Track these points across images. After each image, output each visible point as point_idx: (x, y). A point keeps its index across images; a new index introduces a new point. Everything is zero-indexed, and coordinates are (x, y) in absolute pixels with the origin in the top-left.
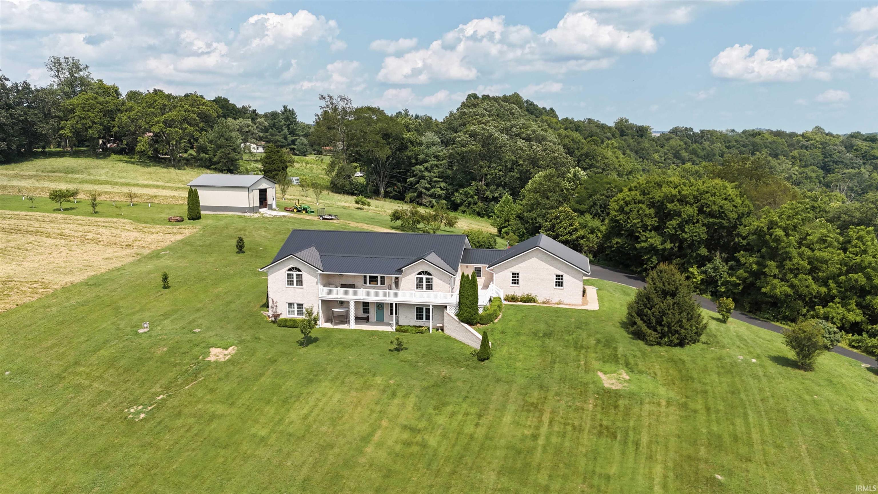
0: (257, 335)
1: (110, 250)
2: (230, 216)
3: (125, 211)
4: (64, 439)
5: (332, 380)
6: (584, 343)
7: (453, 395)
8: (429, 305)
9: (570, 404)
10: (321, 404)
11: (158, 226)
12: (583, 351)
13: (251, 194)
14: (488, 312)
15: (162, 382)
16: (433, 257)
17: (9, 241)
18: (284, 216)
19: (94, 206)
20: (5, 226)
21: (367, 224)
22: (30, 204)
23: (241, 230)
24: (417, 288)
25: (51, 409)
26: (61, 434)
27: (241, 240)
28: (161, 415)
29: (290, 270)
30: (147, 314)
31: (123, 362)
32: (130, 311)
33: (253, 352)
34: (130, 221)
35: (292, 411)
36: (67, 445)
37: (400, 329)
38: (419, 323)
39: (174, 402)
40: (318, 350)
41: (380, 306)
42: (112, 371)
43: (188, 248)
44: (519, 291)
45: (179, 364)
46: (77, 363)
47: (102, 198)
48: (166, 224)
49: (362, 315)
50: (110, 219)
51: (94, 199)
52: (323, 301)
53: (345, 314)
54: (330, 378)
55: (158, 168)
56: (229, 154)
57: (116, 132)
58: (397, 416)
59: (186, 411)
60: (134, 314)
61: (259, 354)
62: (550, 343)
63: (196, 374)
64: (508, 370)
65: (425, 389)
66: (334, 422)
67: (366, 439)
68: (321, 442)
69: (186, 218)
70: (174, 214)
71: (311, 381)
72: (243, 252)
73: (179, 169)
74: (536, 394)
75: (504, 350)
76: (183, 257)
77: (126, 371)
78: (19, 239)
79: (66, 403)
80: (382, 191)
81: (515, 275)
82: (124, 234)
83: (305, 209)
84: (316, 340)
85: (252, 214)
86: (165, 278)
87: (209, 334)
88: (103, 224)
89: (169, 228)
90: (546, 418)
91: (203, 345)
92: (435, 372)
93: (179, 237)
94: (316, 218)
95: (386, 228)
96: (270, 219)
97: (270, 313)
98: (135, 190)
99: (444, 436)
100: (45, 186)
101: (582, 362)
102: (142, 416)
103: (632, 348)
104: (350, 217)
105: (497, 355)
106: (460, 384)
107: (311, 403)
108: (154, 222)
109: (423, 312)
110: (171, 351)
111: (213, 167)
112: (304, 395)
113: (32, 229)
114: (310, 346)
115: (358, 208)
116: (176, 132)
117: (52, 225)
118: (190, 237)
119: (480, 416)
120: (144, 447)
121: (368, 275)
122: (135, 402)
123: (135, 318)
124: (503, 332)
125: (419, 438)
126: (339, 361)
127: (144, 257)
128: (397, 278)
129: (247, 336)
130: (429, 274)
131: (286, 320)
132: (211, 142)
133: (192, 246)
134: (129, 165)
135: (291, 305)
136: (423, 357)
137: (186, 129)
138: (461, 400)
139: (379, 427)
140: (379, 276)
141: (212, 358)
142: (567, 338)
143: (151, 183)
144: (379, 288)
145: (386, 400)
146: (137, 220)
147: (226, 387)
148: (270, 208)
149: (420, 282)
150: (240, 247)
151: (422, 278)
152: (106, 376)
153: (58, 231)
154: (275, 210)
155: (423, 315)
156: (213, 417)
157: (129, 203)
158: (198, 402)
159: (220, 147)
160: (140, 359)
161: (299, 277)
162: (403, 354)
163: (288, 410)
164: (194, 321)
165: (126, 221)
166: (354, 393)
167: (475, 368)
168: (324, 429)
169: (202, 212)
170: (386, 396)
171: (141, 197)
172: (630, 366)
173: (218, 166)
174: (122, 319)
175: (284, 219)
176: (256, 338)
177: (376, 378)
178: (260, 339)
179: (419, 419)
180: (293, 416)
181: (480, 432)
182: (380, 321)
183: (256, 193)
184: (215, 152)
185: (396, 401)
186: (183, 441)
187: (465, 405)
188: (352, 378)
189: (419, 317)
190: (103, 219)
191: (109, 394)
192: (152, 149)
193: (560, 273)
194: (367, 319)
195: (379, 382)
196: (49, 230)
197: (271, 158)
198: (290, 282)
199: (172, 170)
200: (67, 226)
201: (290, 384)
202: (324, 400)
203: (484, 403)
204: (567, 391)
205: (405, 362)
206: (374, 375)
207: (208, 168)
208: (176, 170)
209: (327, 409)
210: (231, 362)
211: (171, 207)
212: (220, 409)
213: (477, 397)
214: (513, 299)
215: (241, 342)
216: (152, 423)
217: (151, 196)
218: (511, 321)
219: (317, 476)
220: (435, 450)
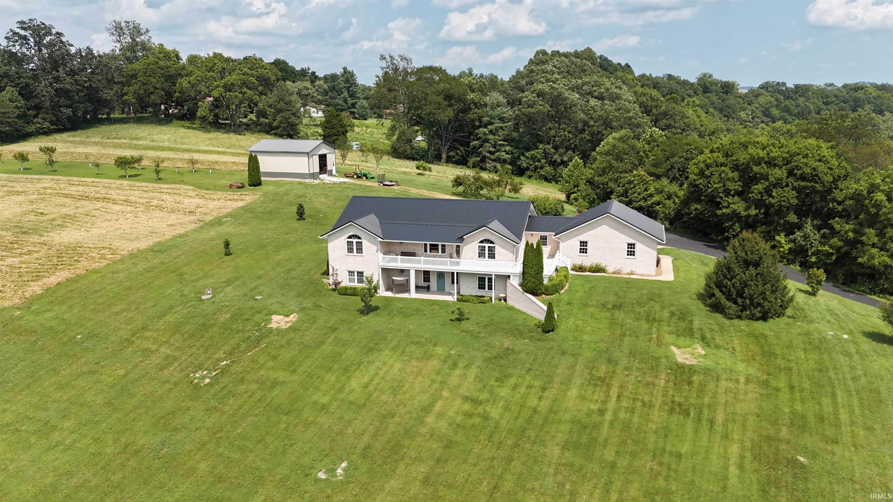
0: (318, 303)
1: (173, 217)
2: (290, 183)
3: (187, 178)
4: (133, 402)
5: (392, 349)
6: (657, 316)
7: (516, 367)
8: (492, 275)
9: (640, 379)
10: (381, 373)
11: (220, 193)
12: (655, 324)
13: (311, 160)
14: (554, 282)
15: (225, 348)
16: (495, 224)
17: (77, 208)
18: (345, 183)
19: (157, 172)
20: (76, 193)
21: (429, 190)
22: (96, 170)
23: (301, 197)
24: (479, 257)
25: (121, 372)
26: (131, 396)
27: (301, 207)
28: (225, 380)
29: (350, 237)
30: (210, 281)
31: (188, 327)
32: (194, 278)
33: (314, 320)
34: (192, 187)
35: (353, 379)
36: (137, 407)
37: (462, 299)
38: (481, 293)
39: (237, 368)
40: (378, 319)
41: (441, 275)
42: (178, 336)
43: (249, 215)
44: (587, 261)
45: (242, 331)
46: (144, 328)
47: (165, 164)
48: (228, 191)
49: (422, 283)
50: (173, 186)
51: (158, 166)
52: (383, 269)
53: (405, 282)
54: (390, 347)
55: (219, 133)
56: (289, 118)
57: (178, 98)
58: (459, 387)
59: (249, 377)
60: (197, 280)
61: (320, 322)
62: (620, 315)
63: (258, 341)
64: (574, 343)
65: (487, 360)
66: (394, 392)
67: (427, 409)
68: (382, 411)
69: (246, 184)
70: (235, 181)
71: (371, 350)
72: (304, 219)
73: (239, 134)
74: (603, 368)
75: (571, 322)
76: (244, 224)
77: (192, 336)
78: (88, 206)
79: (135, 367)
80: (444, 156)
81: (584, 244)
82: (187, 201)
83: (365, 175)
84: (376, 308)
85: (312, 181)
86: (227, 245)
87: (270, 301)
88: (167, 191)
89: (230, 195)
90: (614, 393)
91: (265, 312)
92: (497, 343)
93: (240, 204)
94: (376, 184)
95: (447, 194)
96: (330, 186)
97: (331, 281)
98: (196, 156)
99: (506, 408)
100: (111, 152)
101: (654, 336)
102: (207, 381)
103: (709, 321)
104: (411, 183)
105: (562, 327)
106: (523, 356)
107: (372, 372)
108: (216, 188)
109: (485, 282)
110: (234, 318)
111: (273, 132)
112: (365, 363)
113: (99, 195)
114: (371, 315)
115: (420, 174)
116: (236, 96)
117: (118, 192)
118: (251, 203)
119: (544, 389)
120: (210, 410)
121: (428, 243)
122: (200, 367)
123: (199, 284)
124: (569, 304)
125: (480, 409)
126: (400, 330)
127: (207, 224)
128: (458, 247)
129: (308, 304)
130: (492, 242)
131: (346, 288)
132: (270, 106)
133: (252, 212)
134: (191, 131)
135: (351, 273)
136: (485, 328)
137: (245, 93)
138: (524, 372)
139: (441, 397)
140: (440, 244)
141: (274, 325)
142: (638, 310)
143: (212, 148)
144: (440, 257)
145: (447, 371)
146: (199, 186)
147: (287, 355)
148: (330, 174)
149: (482, 250)
150: (301, 214)
151: (485, 247)
152: (172, 341)
153: (124, 198)
154: (335, 176)
155: (485, 285)
156: (275, 384)
157: (190, 169)
158: (261, 368)
159: (280, 111)
160: (204, 325)
161: (359, 244)
162: (464, 324)
163: (349, 378)
164: (255, 288)
165: (188, 187)
166: (414, 363)
167: (539, 340)
168: (384, 398)
169: (262, 179)
170: (447, 366)
171: (202, 163)
172: (706, 341)
173: (278, 131)
174: (186, 285)
175: (344, 186)
176: (317, 306)
177: (437, 348)
178: (321, 307)
179: (480, 391)
180: (354, 384)
181: (544, 405)
182: (441, 290)
183: (316, 159)
184: (275, 116)
185: (457, 372)
186: (246, 407)
187: (528, 378)
188: (413, 348)
189: (481, 287)
190: (166, 186)
191: (175, 359)
192: (212, 114)
193: (632, 241)
194: (428, 288)
195: (440, 352)
196: (116, 197)
197: (330, 122)
198: (350, 250)
199: (232, 136)
200: (132, 192)
201: (351, 352)
202: (385, 369)
203: (548, 376)
204: (637, 365)
205: (466, 332)
206: (435, 345)
207: (268, 133)
208: (237, 136)
209: (388, 378)
210: (293, 329)
211: (232, 173)
212: (282, 376)
213: (541, 369)
214: (581, 269)
215: (302, 310)
216: (217, 388)
217: (212, 162)
218: (578, 292)
219: (378, 445)
220: (497, 423)
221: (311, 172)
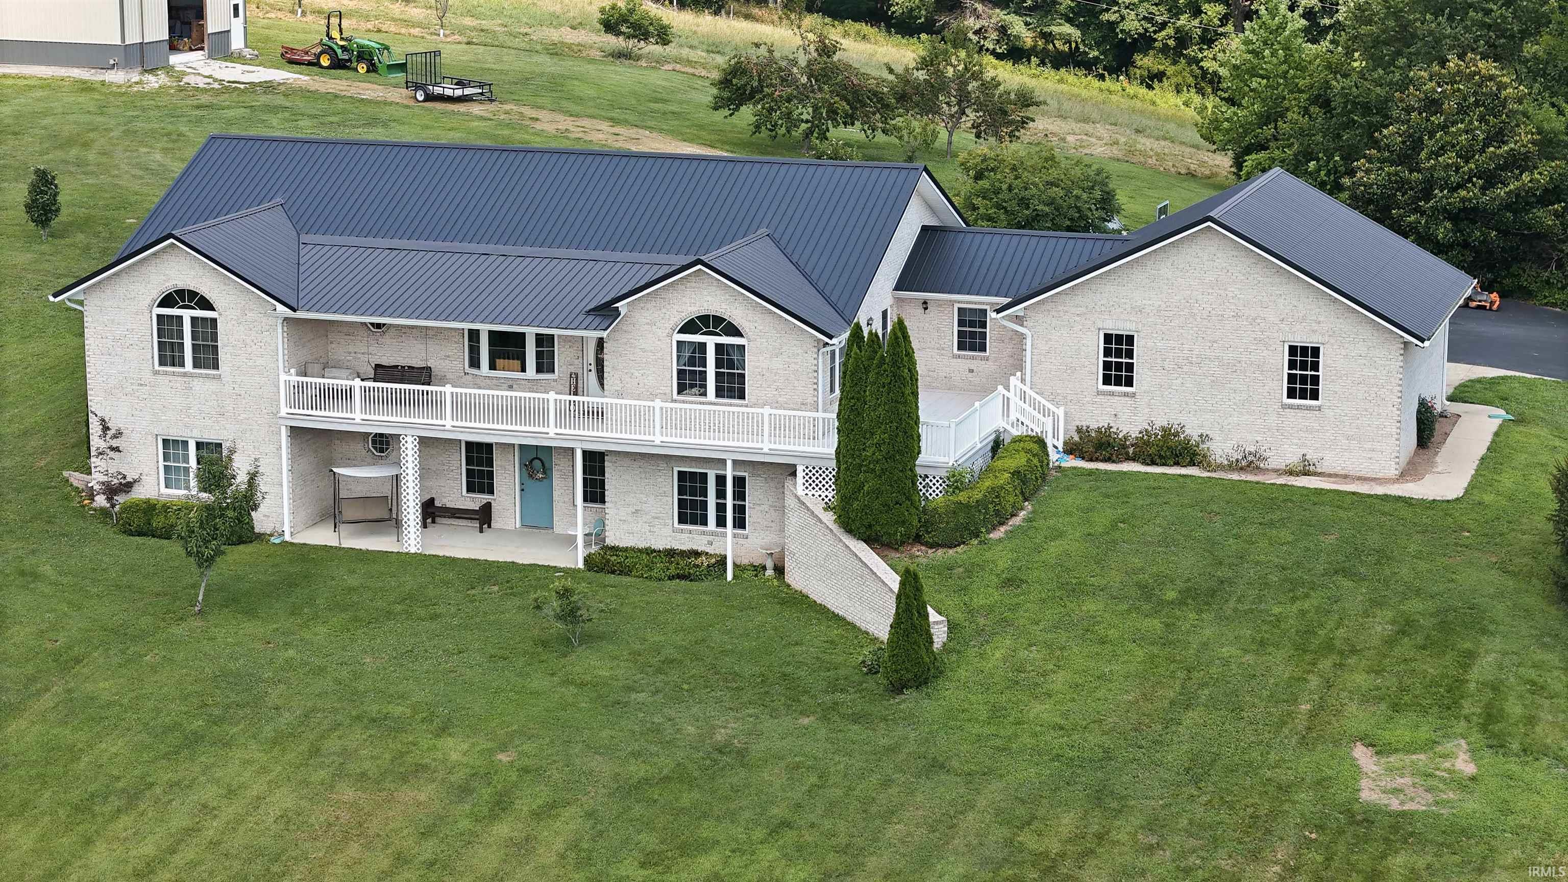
0: (29, 562)
5: (274, 742)
6: (1341, 632)
7: (732, 815)
8: (723, 462)
9: (1194, 860)
10: (212, 828)
12: (1326, 664)
14: (962, 497)
18: (269, 87)
24: (681, 389)
27: (49, 183)
29: (168, 300)
35: (101, 846)
37: (609, 562)
38: (690, 537)
41: (537, 463)
44: (1127, 414)
49: (459, 495)
52: (295, 432)
53: (386, 491)
54: (268, 731)
62: (1198, 629)
64: (987, 731)
71: (194, 740)
72: (49, 233)
74: (1067, 821)
75: (997, 654)
81: (1120, 344)
84: (254, 588)
85: (135, 77)
92: (691, 729)
94: (399, 95)
97: (96, 479)
101: (1305, 707)
103: (1540, 656)
105: (962, 673)
106: (773, 776)
107: (179, 820)
112: (158, 790)
114: (224, 612)
115: (621, 55)
121: (484, 328)
124: (1010, 582)
126: (321, 671)
128: (600, 343)
130: (733, 330)
131: (149, 508)
135: (173, 446)
136: (659, 671)
138: (759, 833)
140: (530, 332)
142: (1276, 610)
144: (533, 385)
145: (465, 824)
148: (220, 48)
149: (692, 362)
151: (703, 346)
155: (704, 505)
161: (206, 330)
162: (585, 657)
163: (88, 842)
166: (347, 793)
167: (856, 719)
170: (467, 807)
172: (1496, 728)
176: (22, 573)
177: (450, 742)
178: (36, 576)
180: (102, 861)
182: (532, 521)
185: (503, 829)
188: (357, 735)
189: (690, 512)
194: (484, 518)
195: (454, 756)
198: (170, 353)
201: (113, 747)
202: (229, 812)
203: (844, 850)
204: (1200, 812)
205: (582, 685)
206: (443, 730)
209: (236, 842)
213: (827, 824)
214: (1104, 446)
218: (1061, 535)
221: (133, 38)
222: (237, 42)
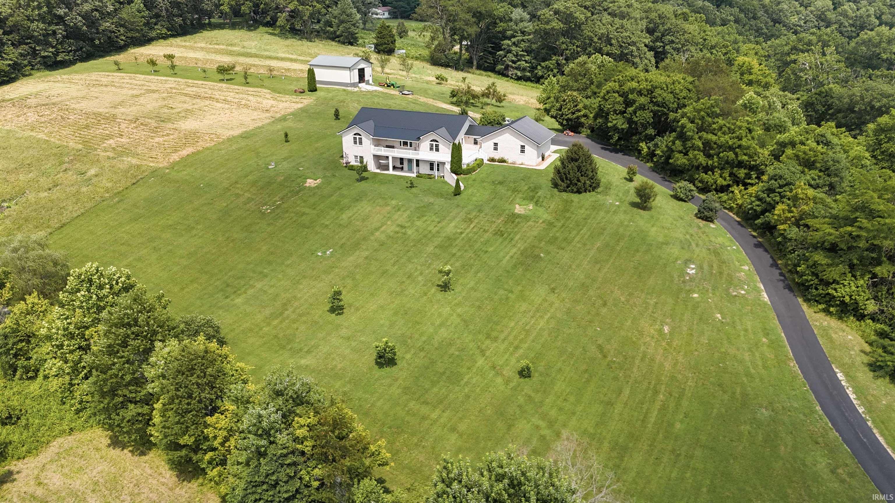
1: (256, 113)
2: (338, 90)
3: (267, 83)
4: (232, 218)
5: (369, 200)
6: (520, 189)
7: (430, 212)
8: (436, 162)
9: (490, 219)
10: (359, 212)
11: (287, 96)
12: (516, 193)
13: (352, 73)
14: (468, 168)
15: (279, 195)
16: (443, 130)
17: (194, 104)
18: (376, 91)
19: (246, 78)
20: (190, 93)
21: (434, 99)
22: (203, 75)
23: (340, 102)
24: (430, 150)
25: (225, 204)
26: (230, 216)
27: (337, 111)
28: (278, 211)
29: (355, 134)
30: (274, 157)
31: (260, 183)
32: (265, 155)
33: (330, 183)
34: (269, 91)
36: (233, 221)
37: (419, 176)
38: (431, 172)
39: (285, 205)
40: (367, 184)
41: (410, 161)
42: (254, 188)
43: (305, 114)
44: (497, 155)
45: (290, 187)
46: (236, 182)
47: (252, 70)
48: (293, 95)
49: (398, 165)
50: (256, 89)
51: (246, 73)
52: (374, 155)
53: (386, 164)
55: (294, 40)
56: (350, 28)
57: (263, 9)
58: (396, 220)
59: (291, 210)
60: (267, 157)
61: (333, 184)
62: (500, 188)
63: (298, 192)
65: (418, 208)
66: (364, 220)
67: (377, 229)
68: (355, 229)
69: (306, 90)
70: (299, 86)
71: (357, 200)
72: (339, 119)
73: (311, 41)
74: (474, 214)
75: (470, 190)
76: (300, 121)
77: (262, 188)
78: (201, 103)
79: (231, 203)
80: (475, 63)
81: (496, 144)
82: (265, 102)
83: (393, 85)
84: (367, 178)
85: (353, 88)
86: (286, 135)
87: (307, 171)
88: (252, 93)
89: (294, 98)
90: (472, 226)
91: (303, 177)
92: (426, 200)
93: (300, 106)
94: (398, 93)
95: (446, 103)
96: (366, 92)
97: (344, 161)
98: (274, 63)
99: (417, 230)
100: (213, 58)
101: (511, 199)
102: (269, 211)
103: (548, 193)
104: (425, 92)
105: (465, 193)
106: (436, 207)
107: (355, 211)
108: (285, 92)
109: (433, 165)
110: (285, 180)
111: (337, 39)
112: (352, 207)
113: (207, 95)
114: (363, 182)
115: (438, 84)
116: (307, 9)
117: (220, 93)
118: (307, 106)
119: (439, 222)
120: (269, 225)
121: (402, 141)
122: (266, 204)
123: (268, 159)
124: (474, 180)
125: (403, 231)
126: (376, 191)
127: (276, 120)
128: (418, 143)
129: (328, 174)
130: (438, 142)
131: (352, 166)
132: (335, 18)
133: (307, 113)
134: (273, 37)
135: (356, 157)
136: (423, 192)
137: (315, 6)
138: (433, 214)
139: (386, 224)
140: (409, 141)
141: (307, 185)
142: (511, 185)
143: (287, 56)
144: (409, 149)
145: (394, 212)
146: (274, 90)
147: (312, 200)
148: (368, 83)
149: (431, 146)
150: (337, 115)
151: (433, 144)
152: (251, 190)
153: (223, 98)
154: (371, 85)
156: (304, 214)
157: (269, 75)
158: (298, 205)
159: (342, 22)
160: (268, 182)
161: (360, 139)
162: (413, 189)
163: (342, 214)
164: (300, 163)
165: (266, 91)
166: (378, 208)
167: (450, 200)
168: (358, 223)
169: (318, 85)
170: (394, 210)
171: (278, 70)
172: (538, 203)
173: (341, 39)
174: (260, 160)
175: (375, 93)
176: (334, 175)
177: (393, 201)
179: (407, 222)
180: (344, 216)
181: (434, 230)
182: (410, 170)
183: (356, 72)
184: (339, 26)
185: (399, 213)
186: (288, 224)
187: (434, 217)
188: (380, 200)
189: (432, 169)
190: (252, 89)
191: (253, 199)
192: (289, 23)
193: (523, 144)
194: (402, 169)
195: (393, 203)
196: (218, 97)
197: (381, 33)
198: (355, 143)
199: (305, 43)
200: (229, 93)
201: (346, 201)
202: (362, 210)
203: (444, 217)
204: (492, 213)
205: (412, 193)
206: (392, 199)
207: (333, 39)
208: (308, 43)
209: (362, 214)
210: (318, 187)
211: (298, 80)
212: (307, 210)
213: (442, 213)
214: (492, 160)
215: (324, 177)
216: (273, 214)
217: (285, 69)
218: (483, 173)
219: (349, 243)
220: (410, 236)
221: (352, 82)
222: (371, 82)
